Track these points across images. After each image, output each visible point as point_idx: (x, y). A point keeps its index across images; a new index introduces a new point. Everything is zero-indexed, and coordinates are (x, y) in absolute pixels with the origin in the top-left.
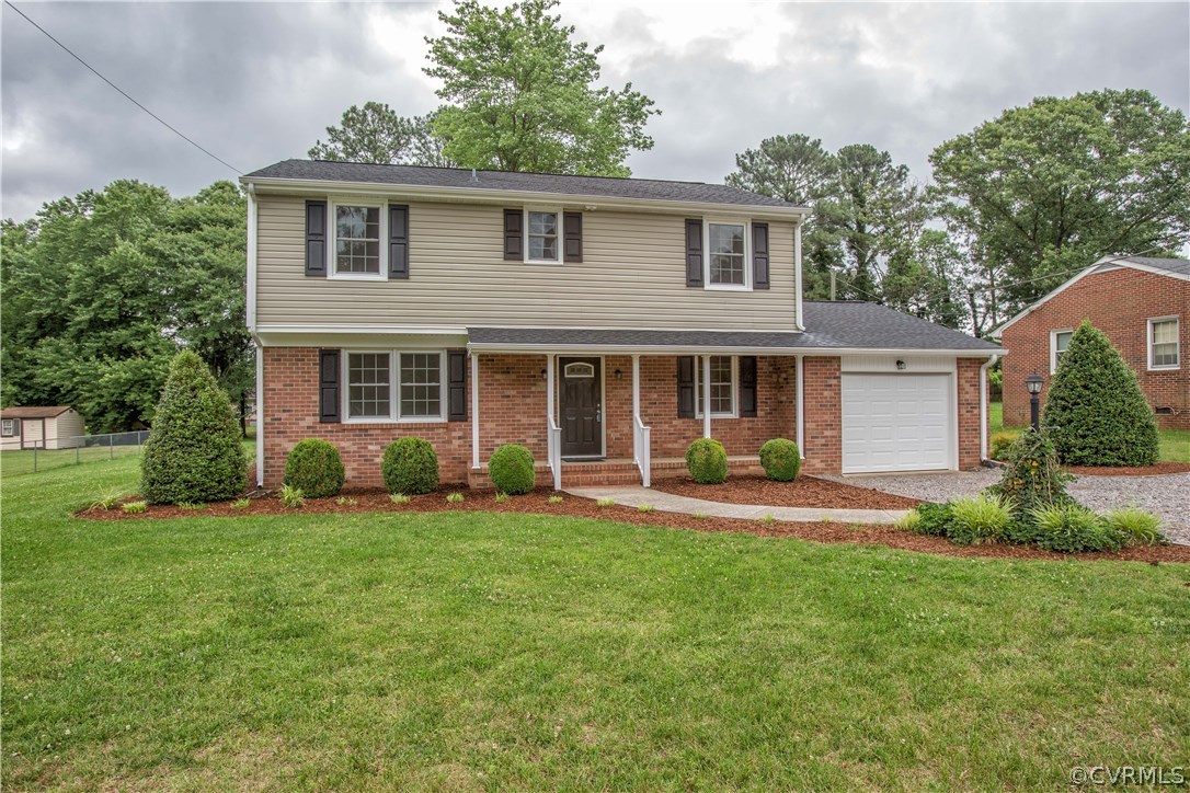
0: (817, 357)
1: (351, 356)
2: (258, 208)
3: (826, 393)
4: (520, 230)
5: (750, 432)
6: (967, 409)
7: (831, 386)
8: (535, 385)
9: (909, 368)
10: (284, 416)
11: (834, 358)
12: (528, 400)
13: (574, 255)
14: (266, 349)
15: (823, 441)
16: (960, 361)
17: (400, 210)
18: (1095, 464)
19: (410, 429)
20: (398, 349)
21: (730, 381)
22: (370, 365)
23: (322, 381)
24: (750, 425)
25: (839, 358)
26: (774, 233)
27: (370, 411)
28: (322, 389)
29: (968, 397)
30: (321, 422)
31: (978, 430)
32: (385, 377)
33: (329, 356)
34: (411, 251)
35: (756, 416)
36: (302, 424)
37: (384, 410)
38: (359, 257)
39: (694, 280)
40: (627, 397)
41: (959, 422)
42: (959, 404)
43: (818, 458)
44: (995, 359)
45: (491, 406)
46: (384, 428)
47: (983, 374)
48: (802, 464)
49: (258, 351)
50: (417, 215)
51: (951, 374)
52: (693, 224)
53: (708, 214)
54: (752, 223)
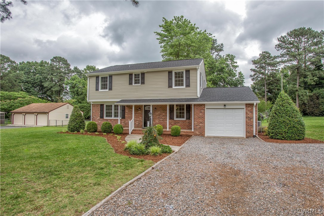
0: (198, 104)
1: (106, 105)
2: (89, 79)
3: (200, 114)
4: (132, 78)
5: (189, 124)
6: (249, 119)
7: (202, 112)
9: (227, 107)
10: (95, 117)
11: (203, 104)
12: (137, 115)
13: (143, 83)
15: (199, 127)
16: (246, 104)
17: (111, 76)
19: (115, 120)
20: (114, 104)
21: (184, 111)
22: (109, 107)
23: (101, 110)
24: (189, 122)
25: (205, 105)
26: (191, 72)
27: (109, 117)
28: (101, 112)
29: (249, 115)
30: (100, 118)
31: (252, 126)
32: (111, 110)
33: (102, 105)
34: (113, 85)
35: (190, 120)
36: (98, 118)
37: (111, 116)
38: (104, 87)
39: (170, 86)
40: (157, 114)
41: (246, 123)
42: (246, 118)
43: (197, 131)
44: (255, 104)
45: (129, 116)
46: (111, 120)
47: (254, 108)
48: (193, 132)
49: (91, 105)
50: (114, 77)
51: (244, 108)
52: (170, 73)
53: (173, 70)
54: (185, 70)
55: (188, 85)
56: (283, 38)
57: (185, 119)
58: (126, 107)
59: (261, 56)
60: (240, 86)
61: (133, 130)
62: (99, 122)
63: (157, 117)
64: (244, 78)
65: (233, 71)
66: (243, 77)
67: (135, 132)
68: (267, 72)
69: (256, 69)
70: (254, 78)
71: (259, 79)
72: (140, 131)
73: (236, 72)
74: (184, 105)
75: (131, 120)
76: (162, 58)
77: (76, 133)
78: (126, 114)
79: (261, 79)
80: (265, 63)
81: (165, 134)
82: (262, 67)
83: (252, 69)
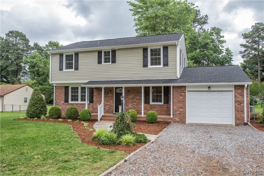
0: (177, 86)
1: (72, 88)
2: (52, 57)
3: (180, 97)
4: (101, 56)
5: (167, 109)
6: (238, 103)
7: (182, 95)
8: (108, 94)
9: (212, 89)
10: (58, 101)
11: (183, 86)
12: (107, 98)
13: (114, 61)
14: (55, 87)
15: (179, 112)
16: (235, 86)
17: (77, 54)
19: (81, 105)
20: (80, 86)
21: (161, 93)
22: (75, 90)
23: (65, 93)
24: (167, 106)
25: (185, 86)
26: (169, 49)
27: (75, 100)
28: (65, 95)
29: (238, 99)
30: (65, 102)
31: (243, 111)
32: (77, 92)
33: (67, 88)
34: (79, 64)
35: (168, 104)
36: (62, 103)
37: (77, 100)
38: (69, 66)
39: (145, 65)
40: (131, 98)
41: (235, 108)
42: (235, 102)
43: (177, 117)
44: (246, 86)
45: (98, 99)
46: (77, 104)
47: (245, 91)
48: (172, 119)
49: (54, 87)
50: (80, 55)
51: (232, 91)
52: (145, 50)
53: (149, 46)
54: (163, 47)
55: (166, 64)
57: (162, 103)
58: (94, 89)
59: (254, 28)
60: (227, 65)
61: (103, 116)
62: (64, 106)
63: (130, 101)
64: (232, 56)
65: (219, 47)
66: (232, 54)
67: (105, 118)
68: (260, 47)
69: (247, 44)
70: (244, 55)
71: (251, 56)
72: (110, 117)
73: (223, 48)
74: (161, 87)
75: (100, 104)
77: (36, 120)
78: (94, 97)
79: (253, 56)
80: (258, 37)
81: (139, 121)
82: (255, 42)
83: (242, 44)
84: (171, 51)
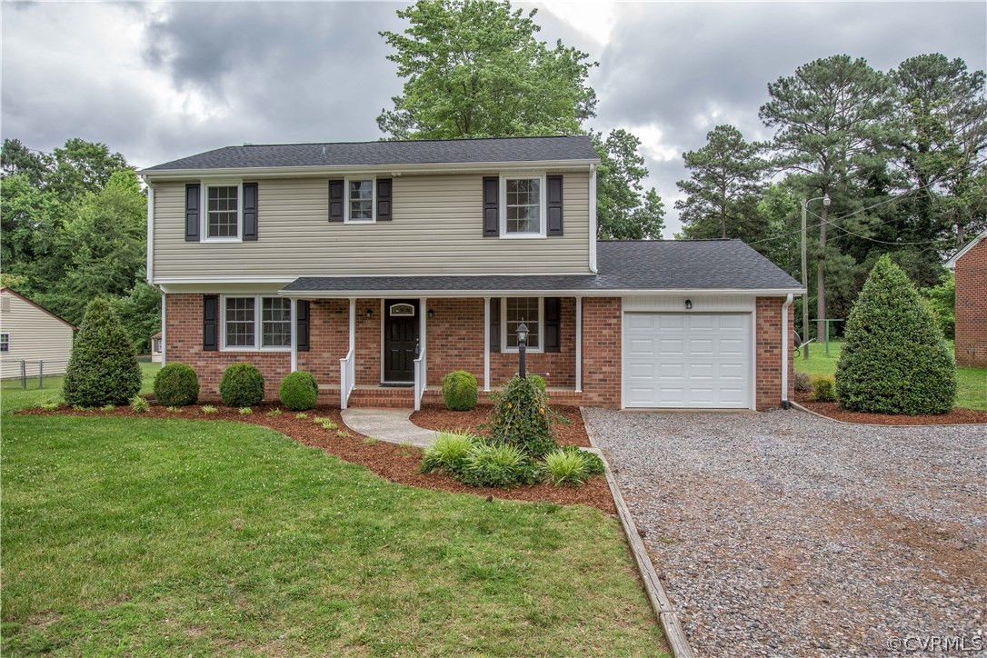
0: (596, 298)
1: (228, 300)
2: (155, 193)
3: (605, 332)
4: (341, 196)
5: (554, 366)
6: (766, 349)
7: (610, 325)
8: (362, 322)
9: (695, 308)
10: (179, 345)
11: (614, 298)
12: (357, 335)
13: (385, 215)
14: (167, 296)
15: (601, 376)
16: (759, 299)
17: (251, 186)
18: (869, 411)
19: (267, 356)
20: (260, 294)
21: (537, 320)
22: (241, 306)
23: (205, 319)
24: (554, 359)
25: (620, 299)
26: (568, 184)
27: (241, 343)
28: (205, 326)
29: (766, 336)
30: (204, 350)
31: (778, 370)
32: (251, 315)
33: (210, 301)
34: (260, 218)
35: (559, 351)
36: (192, 351)
37: (251, 343)
38: (222, 226)
39: (490, 231)
40: (439, 333)
41: (757, 362)
42: (757, 344)
43: (595, 392)
44: (790, 298)
45: (327, 339)
46: (250, 356)
47: (785, 313)
48: (579, 397)
49: (164, 298)
50: (264, 193)
51: (750, 313)
52: (490, 182)
53: (504, 171)
54: (547, 176)
55: (556, 229)
56: (786, 86)
58: (312, 306)
59: (712, 141)
60: (648, 238)
61: (353, 394)
62: (199, 363)
63: (437, 342)
64: (662, 213)
65: (627, 188)
66: (661, 208)
67: (362, 400)
68: (727, 194)
69: (696, 182)
70: (687, 214)
71: (704, 215)
72: (379, 394)
73: (638, 192)
74: (536, 300)
75: (345, 356)
76: (378, 128)
78: (313, 332)
79: (708, 216)
80: (723, 165)
81: (481, 406)
82: (713, 178)
83: (682, 182)
84: (573, 191)
